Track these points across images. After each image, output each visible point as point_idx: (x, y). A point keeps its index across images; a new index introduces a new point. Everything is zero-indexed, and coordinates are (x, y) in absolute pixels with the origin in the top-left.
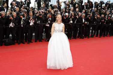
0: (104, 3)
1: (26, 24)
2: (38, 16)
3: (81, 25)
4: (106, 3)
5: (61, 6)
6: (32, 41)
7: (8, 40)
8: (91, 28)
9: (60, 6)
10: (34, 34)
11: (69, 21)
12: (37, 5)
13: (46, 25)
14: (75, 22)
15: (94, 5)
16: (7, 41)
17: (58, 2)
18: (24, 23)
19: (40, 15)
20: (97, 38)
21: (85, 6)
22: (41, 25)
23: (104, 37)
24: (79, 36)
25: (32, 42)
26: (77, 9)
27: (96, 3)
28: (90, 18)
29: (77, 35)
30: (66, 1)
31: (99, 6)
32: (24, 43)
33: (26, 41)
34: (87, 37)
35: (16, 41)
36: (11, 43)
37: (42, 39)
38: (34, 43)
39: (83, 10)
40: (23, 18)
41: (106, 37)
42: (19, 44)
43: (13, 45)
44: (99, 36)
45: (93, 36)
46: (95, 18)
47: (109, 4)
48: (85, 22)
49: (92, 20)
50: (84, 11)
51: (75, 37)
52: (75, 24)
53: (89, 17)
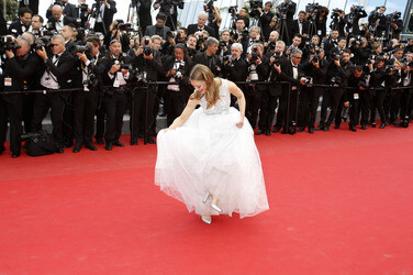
0: (365, 15)
2: (142, 55)
5: (220, 21)
6: (121, 140)
7: (39, 138)
8: (321, 99)
9: (216, 23)
10: (126, 118)
11: (248, 73)
15: (331, 20)
16: (36, 140)
17: (210, 8)
18: (92, 78)
19: (148, 52)
20: (337, 131)
21: (300, 25)
22: (150, 86)
23: (362, 128)
24: (278, 126)
25: (120, 145)
26: (275, 34)
27: (337, 13)
28: (317, 64)
29: (274, 123)
30: (236, 7)
31: (349, 24)
32: (93, 149)
33: (98, 142)
36: (50, 147)
38: (128, 146)
39: (296, 38)
40: (88, 62)
41: (369, 130)
42: (76, 150)
43: (56, 155)
45: (328, 125)
47: (383, 19)
49: (324, 71)
51: (265, 130)
53: (315, 59)
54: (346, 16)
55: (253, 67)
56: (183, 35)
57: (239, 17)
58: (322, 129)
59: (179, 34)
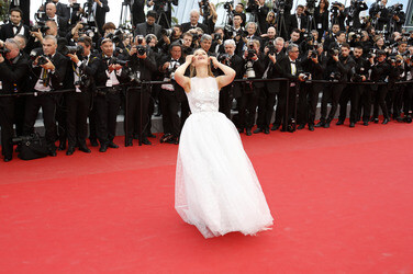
1: (91, 84)
3: (284, 84)
4: (374, 5)
5: (216, 18)
6: (115, 142)
7: (30, 141)
8: (321, 95)
9: (211, 19)
10: (120, 119)
11: (245, 70)
12: (129, 18)
13: (164, 86)
14: (265, 75)
15: (330, 14)
16: (28, 144)
17: (204, 4)
18: (84, 79)
19: (142, 51)
20: (341, 127)
21: (298, 20)
22: (144, 86)
23: (364, 124)
24: (277, 123)
25: (114, 147)
27: (336, 6)
28: (316, 59)
29: (273, 120)
30: (232, 3)
31: (349, 17)
32: (86, 151)
33: (93, 144)
34: (307, 126)
35: (57, 144)
36: (43, 150)
37: (151, 135)
38: (122, 147)
39: (294, 33)
40: (79, 63)
41: (372, 126)
42: (69, 152)
43: (49, 158)
44: (347, 122)
45: (329, 121)
46: (335, 60)
48: (297, 73)
49: (323, 67)
50: (295, 35)
51: (264, 128)
52: (264, 81)
53: (314, 55)
54: (346, 9)
55: (250, 64)
56: (178, 33)
57: (235, 13)
58: (323, 126)
59: (174, 32)
